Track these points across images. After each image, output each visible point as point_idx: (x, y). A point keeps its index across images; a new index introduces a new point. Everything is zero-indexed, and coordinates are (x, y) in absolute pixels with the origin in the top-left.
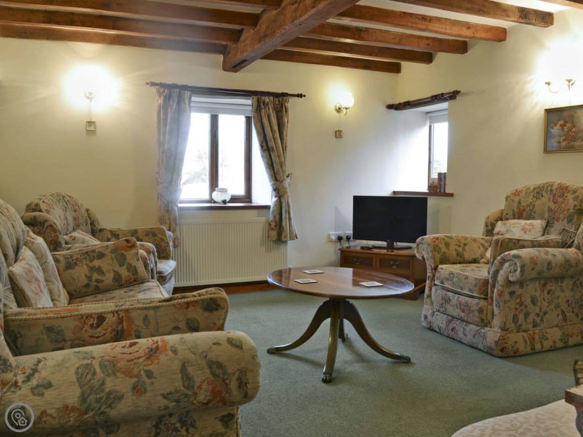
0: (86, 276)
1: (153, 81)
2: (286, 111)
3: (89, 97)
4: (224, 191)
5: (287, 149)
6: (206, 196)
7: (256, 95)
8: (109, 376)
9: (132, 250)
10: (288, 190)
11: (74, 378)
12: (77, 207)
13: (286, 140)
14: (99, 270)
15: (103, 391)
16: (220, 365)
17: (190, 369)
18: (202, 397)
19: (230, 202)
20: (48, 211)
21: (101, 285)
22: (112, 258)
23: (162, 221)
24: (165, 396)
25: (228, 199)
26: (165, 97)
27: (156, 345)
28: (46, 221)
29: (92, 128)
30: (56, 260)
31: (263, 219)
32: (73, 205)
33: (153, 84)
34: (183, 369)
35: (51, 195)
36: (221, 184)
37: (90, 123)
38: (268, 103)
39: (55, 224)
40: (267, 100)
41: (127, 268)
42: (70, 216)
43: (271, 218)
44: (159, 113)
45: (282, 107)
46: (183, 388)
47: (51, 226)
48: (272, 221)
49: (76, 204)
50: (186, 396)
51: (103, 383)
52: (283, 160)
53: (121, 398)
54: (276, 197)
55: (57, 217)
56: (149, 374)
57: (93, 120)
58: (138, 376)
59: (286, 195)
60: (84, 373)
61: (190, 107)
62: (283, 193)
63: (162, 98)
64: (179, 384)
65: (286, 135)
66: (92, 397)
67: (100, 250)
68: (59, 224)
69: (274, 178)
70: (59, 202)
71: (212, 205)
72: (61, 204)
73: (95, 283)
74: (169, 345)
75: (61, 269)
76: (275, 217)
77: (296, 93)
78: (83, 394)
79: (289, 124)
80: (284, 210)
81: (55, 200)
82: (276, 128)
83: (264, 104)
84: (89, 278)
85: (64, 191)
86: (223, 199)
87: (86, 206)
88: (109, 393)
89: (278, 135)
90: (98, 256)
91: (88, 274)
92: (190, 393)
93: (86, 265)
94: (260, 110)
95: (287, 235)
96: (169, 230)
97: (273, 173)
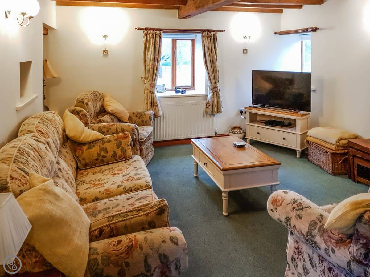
0: (98, 153)
2: (217, 41)
8: (105, 266)
9: (126, 139)
14: (106, 150)
16: (165, 256)
17: (149, 260)
21: (104, 159)
22: (114, 143)
27: (131, 243)
29: (106, 54)
33: (139, 29)
34: (145, 260)
37: (105, 51)
41: (121, 150)
43: (207, 101)
44: (145, 44)
47: (85, 114)
48: (207, 103)
50: (147, 276)
51: (102, 271)
56: (127, 265)
58: (121, 265)
60: (93, 265)
64: (143, 269)
72: (95, 99)
73: (101, 158)
74: (139, 243)
76: (209, 101)
77: (220, 30)
84: (99, 155)
90: (107, 141)
91: (99, 152)
92: (149, 274)
93: (99, 146)
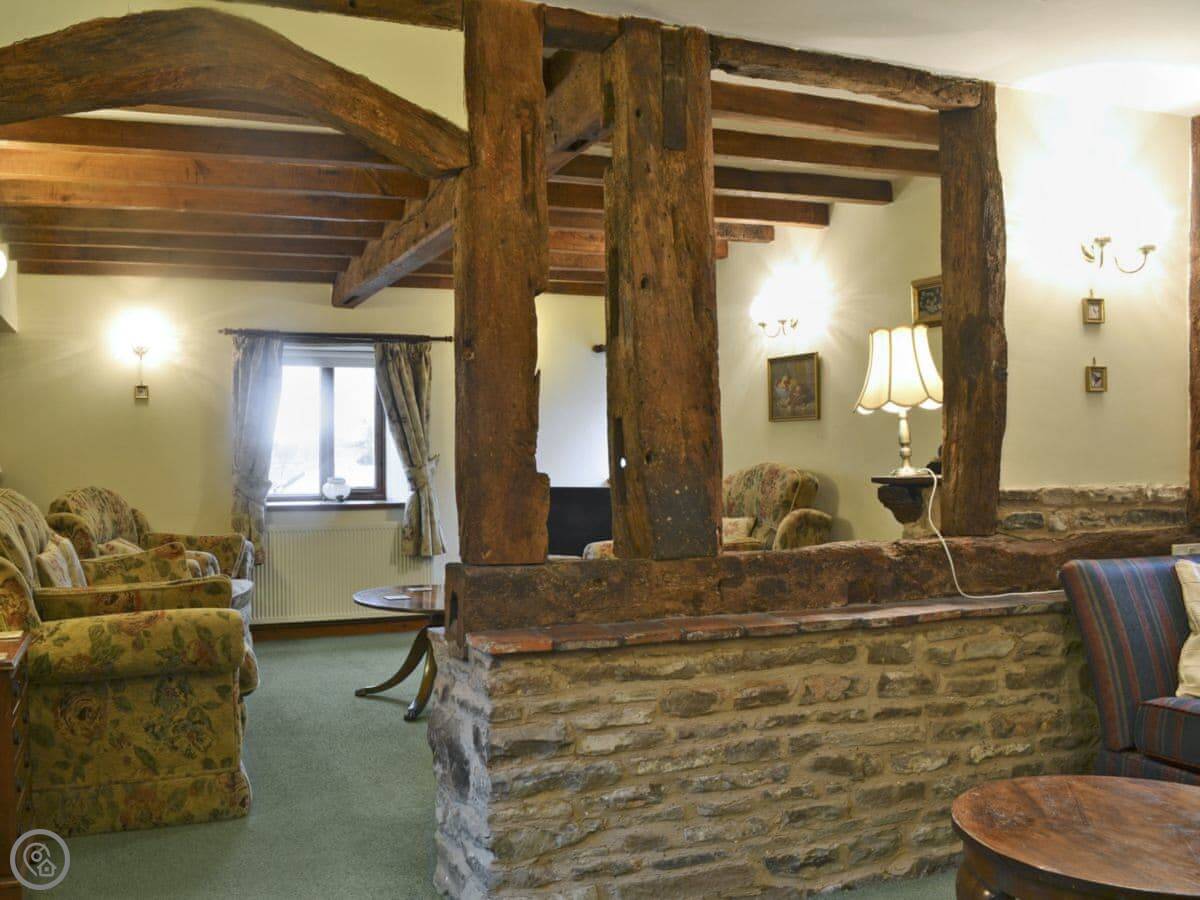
1: (229, 327)
2: (427, 364)
3: (140, 353)
4: (341, 482)
5: (432, 418)
6: (316, 492)
7: (381, 341)
8: (114, 633)
9: (177, 557)
10: (430, 480)
11: (87, 634)
12: (119, 507)
13: (427, 405)
15: (109, 645)
16: (206, 630)
17: (181, 632)
18: (191, 655)
19: (349, 499)
20: (78, 512)
22: (152, 567)
23: (237, 525)
24: (158, 652)
25: (346, 494)
26: (245, 350)
27: (155, 615)
28: (76, 523)
29: (143, 396)
30: (86, 569)
31: (395, 524)
32: (113, 505)
33: (228, 332)
34: (175, 631)
35: (84, 491)
36: (338, 473)
37: (141, 388)
38: (397, 352)
39: (86, 527)
40: (397, 347)
42: (108, 518)
43: (406, 521)
44: (236, 372)
45: (421, 356)
46: (174, 647)
47: (81, 530)
48: (406, 527)
49: (118, 502)
50: (177, 653)
51: (109, 639)
52: (422, 435)
53: (122, 651)
54: (412, 490)
55: (90, 519)
56: (147, 634)
57: (144, 384)
58: (138, 634)
59: (426, 488)
60: (95, 632)
61: (280, 357)
62: (421, 484)
63: (241, 351)
64: (171, 643)
65: (428, 399)
66: (101, 649)
67: (139, 557)
68: (92, 528)
69: (409, 462)
70: (94, 500)
71: (323, 503)
72: (97, 502)
74: (167, 616)
75: (91, 579)
76: (410, 521)
77: (443, 335)
78: (93, 647)
79: (433, 382)
80: (423, 509)
81: (88, 496)
82: (410, 388)
83: (392, 355)
85: (99, 485)
86: (338, 494)
87: (131, 505)
88: (113, 647)
89: (413, 398)
90: (135, 564)
92: (180, 651)
94: (387, 365)
95: (428, 547)
96: (249, 539)
97: (406, 455)
